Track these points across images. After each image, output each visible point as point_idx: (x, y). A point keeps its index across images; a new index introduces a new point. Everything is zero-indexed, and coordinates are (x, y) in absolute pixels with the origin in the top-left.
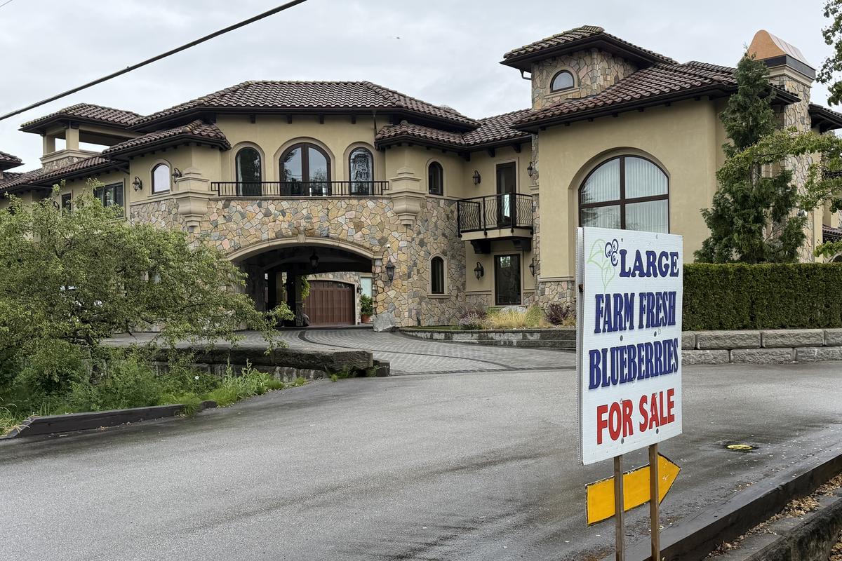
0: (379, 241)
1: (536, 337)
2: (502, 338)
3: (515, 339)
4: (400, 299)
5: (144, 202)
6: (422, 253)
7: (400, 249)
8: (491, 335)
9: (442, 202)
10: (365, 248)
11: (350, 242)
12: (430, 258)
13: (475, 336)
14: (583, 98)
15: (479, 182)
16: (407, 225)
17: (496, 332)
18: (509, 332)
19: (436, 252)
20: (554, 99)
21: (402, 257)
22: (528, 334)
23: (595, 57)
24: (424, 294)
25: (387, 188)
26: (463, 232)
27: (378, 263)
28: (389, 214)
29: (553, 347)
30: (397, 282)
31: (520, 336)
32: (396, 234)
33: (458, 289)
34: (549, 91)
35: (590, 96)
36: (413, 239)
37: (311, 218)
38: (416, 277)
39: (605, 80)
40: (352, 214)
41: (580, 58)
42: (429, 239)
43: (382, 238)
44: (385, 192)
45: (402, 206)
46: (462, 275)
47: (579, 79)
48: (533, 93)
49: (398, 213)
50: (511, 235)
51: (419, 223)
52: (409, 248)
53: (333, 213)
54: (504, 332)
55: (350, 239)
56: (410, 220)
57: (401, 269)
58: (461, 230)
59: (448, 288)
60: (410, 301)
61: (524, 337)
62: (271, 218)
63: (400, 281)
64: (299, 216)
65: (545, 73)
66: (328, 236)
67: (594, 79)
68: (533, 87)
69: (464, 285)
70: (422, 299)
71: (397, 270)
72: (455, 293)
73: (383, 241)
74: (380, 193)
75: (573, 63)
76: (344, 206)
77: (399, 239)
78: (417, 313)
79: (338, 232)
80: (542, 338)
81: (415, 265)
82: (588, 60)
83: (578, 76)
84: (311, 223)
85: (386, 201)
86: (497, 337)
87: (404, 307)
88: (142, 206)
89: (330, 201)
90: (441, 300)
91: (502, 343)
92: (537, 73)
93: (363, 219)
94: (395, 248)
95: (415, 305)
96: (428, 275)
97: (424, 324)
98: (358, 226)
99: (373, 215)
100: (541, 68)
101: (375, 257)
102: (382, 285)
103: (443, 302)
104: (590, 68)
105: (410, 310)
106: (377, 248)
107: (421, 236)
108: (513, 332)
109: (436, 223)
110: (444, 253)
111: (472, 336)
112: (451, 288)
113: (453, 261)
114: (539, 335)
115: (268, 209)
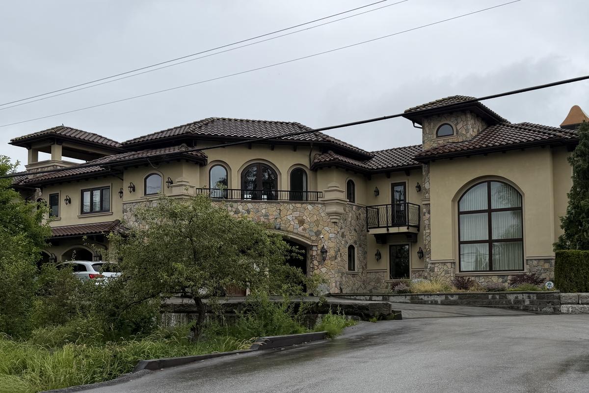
0: (315, 233)
1: (455, 298)
2: (429, 299)
3: (439, 299)
4: (329, 274)
5: (136, 201)
6: (343, 242)
7: (330, 239)
8: (420, 297)
9: (354, 207)
10: (306, 237)
11: (295, 233)
12: (347, 246)
13: (408, 297)
14: (460, 142)
15: (378, 195)
16: (335, 222)
17: (425, 295)
18: (434, 295)
19: (350, 242)
20: (439, 142)
21: (332, 245)
22: (449, 296)
23: (469, 116)
24: (344, 271)
25: (321, 196)
26: (370, 228)
27: (314, 248)
28: (323, 214)
29: (468, 304)
30: (328, 262)
31: (443, 298)
32: (327, 229)
33: (363, 268)
34: (435, 136)
35: (465, 141)
36: (338, 232)
37: (268, 216)
38: (339, 259)
39: (473, 131)
40: (297, 214)
41: (458, 116)
42: (347, 233)
43: (318, 231)
44: (319, 199)
45: (333, 209)
46: (365, 258)
47: (457, 129)
48: (423, 137)
49: (329, 214)
50: (407, 231)
51: (342, 221)
52: (335, 238)
53: (283, 213)
54: (431, 295)
55: (295, 231)
56: (336, 219)
57: (331, 253)
58: (368, 227)
59: (358, 268)
60: (336, 275)
61: (447, 298)
62: (239, 215)
63: (329, 261)
64: (259, 214)
65: (432, 124)
66: (279, 229)
67: (467, 130)
68: (423, 133)
69: (366, 265)
70: (343, 274)
71: (328, 254)
72: (361, 270)
73: (318, 233)
74: (316, 200)
75: (453, 119)
76: (292, 208)
77: (329, 232)
78: (340, 284)
79: (287, 226)
80: (460, 298)
81: (339, 250)
82: (463, 117)
83: (456, 128)
84: (268, 219)
85: (320, 205)
86: (426, 298)
87: (332, 279)
88: (134, 204)
89: (282, 204)
90: (354, 275)
91: (430, 302)
92: (426, 124)
93: (305, 218)
94: (326, 238)
95: (338, 279)
96: (346, 258)
97: (344, 292)
98: (301, 222)
99: (311, 215)
100: (429, 121)
101: (313, 244)
102: (317, 264)
103: (354, 277)
104: (465, 123)
105: (336, 282)
106: (314, 238)
107: (343, 230)
108: (438, 295)
109: (351, 222)
110: (355, 242)
111: (406, 298)
112: (359, 266)
113: (360, 248)
114: (457, 296)
115: (237, 209)
